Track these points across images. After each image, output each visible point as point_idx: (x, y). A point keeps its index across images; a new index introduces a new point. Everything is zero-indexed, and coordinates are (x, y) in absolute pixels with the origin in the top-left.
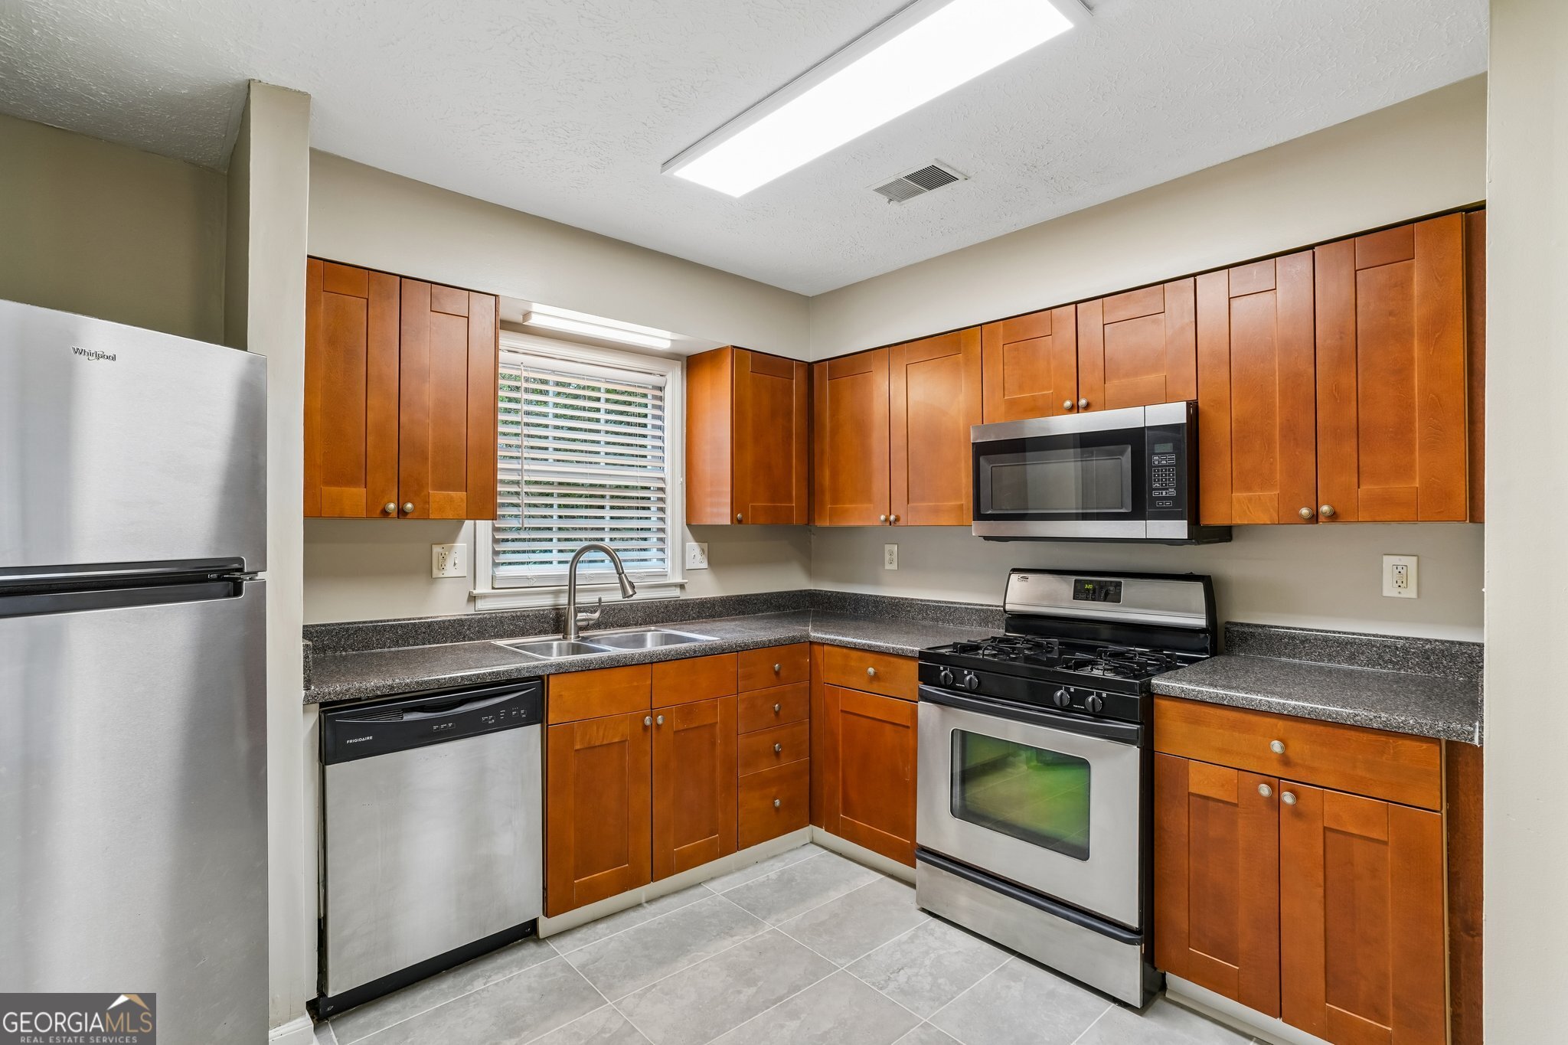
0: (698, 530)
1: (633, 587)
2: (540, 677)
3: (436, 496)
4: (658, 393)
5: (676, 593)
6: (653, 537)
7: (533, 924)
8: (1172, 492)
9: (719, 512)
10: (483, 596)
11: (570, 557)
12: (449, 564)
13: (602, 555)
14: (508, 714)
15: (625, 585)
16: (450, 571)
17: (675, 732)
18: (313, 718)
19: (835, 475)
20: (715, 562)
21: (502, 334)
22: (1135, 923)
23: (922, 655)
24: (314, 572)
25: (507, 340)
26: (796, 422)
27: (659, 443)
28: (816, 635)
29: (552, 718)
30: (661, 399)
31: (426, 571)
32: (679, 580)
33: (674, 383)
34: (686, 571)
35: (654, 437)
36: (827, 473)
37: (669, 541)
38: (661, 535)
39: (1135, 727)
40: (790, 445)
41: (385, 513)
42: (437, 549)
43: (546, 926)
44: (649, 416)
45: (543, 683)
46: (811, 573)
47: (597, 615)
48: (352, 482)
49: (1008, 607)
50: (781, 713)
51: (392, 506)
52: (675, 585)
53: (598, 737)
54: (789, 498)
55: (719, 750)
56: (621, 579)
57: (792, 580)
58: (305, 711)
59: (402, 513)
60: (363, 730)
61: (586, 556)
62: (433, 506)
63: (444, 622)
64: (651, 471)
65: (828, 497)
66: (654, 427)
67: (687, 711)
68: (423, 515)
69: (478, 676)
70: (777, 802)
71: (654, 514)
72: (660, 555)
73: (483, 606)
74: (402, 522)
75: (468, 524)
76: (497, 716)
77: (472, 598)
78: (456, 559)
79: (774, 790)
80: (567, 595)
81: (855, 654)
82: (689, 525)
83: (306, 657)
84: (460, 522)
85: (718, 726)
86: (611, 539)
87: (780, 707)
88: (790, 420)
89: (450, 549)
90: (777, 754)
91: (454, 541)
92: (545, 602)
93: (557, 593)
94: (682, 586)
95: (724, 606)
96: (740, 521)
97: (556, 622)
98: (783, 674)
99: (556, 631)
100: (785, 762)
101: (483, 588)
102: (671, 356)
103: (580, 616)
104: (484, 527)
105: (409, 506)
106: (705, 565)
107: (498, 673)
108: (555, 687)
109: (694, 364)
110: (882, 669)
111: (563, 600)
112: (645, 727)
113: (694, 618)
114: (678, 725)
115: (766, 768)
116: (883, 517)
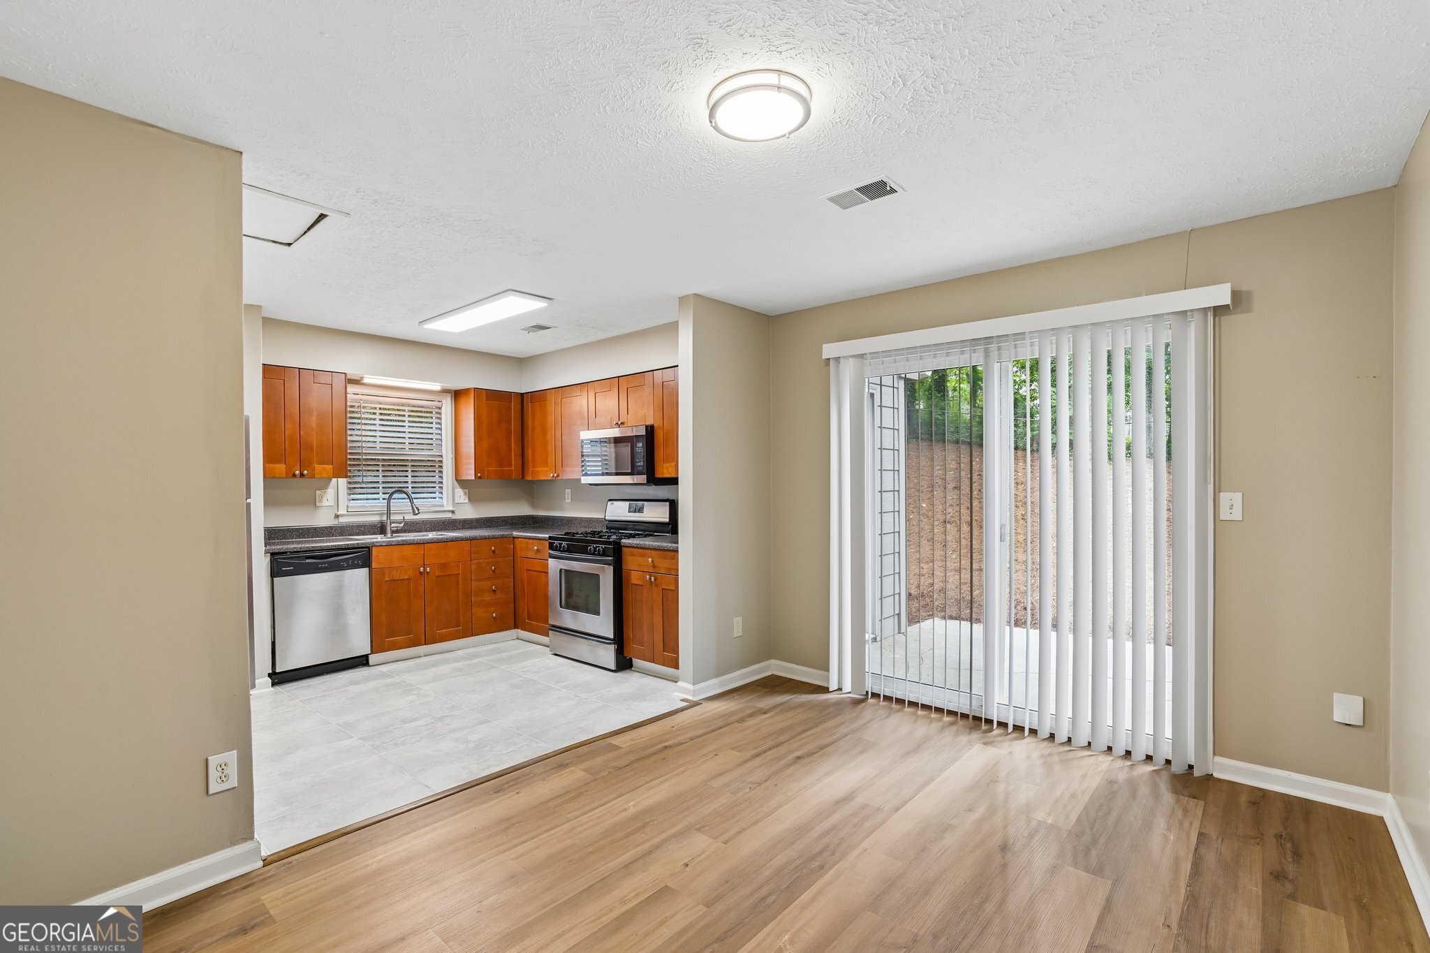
0: (462, 483)
1: (418, 510)
2: (368, 547)
3: (318, 467)
4: (438, 411)
5: (450, 515)
6: (437, 486)
7: (366, 657)
8: (642, 463)
9: (469, 473)
10: (343, 515)
11: (387, 496)
12: (325, 500)
13: (404, 496)
14: (353, 562)
15: (416, 511)
16: (325, 503)
17: (437, 577)
18: (268, 559)
19: (534, 452)
20: (472, 499)
21: (348, 386)
22: (612, 637)
23: (550, 538)
24: (269, 502)
25: (351, 389)
26: (514, 425)
27: (439, 437)
28: (515, 533)
29: (374, 565)
30: (440, 414)
31: (313, 503)
32: (451, 509)
33: (447, 405)
34: (454, 504)
35: (436, 434)
36: (530, 452)
37: (444, 488)
38: (441, 485)
39: (611, 558)
40: (510, 437)
41: (294, 475)
42: (318, 492)
43: (372, 659)
44: (434, 423)
45: (369, 550)
46: (534, 506)
47: (402, 525)
48: (279, 462)
49: (607, 518)
50: (496, 572)
51: (297, 472)
52: (449, 511)
53: (396, 575)
54: (510, 465)
55: (461, 587)
56: (412, 506)
57: (522, 509)
58: (265, 556)
59: (302, 475)
60: (289, 565)
61: (395, 496)
62: (316, 472)
63: (323, 527)
64: (435, 452)
65: (530, 464)
66: (436, 428)
67: (443, 566)
68: (312, 476)
69: (339, 545)
70: (494, 615)
71: (437, 474)
72: (440, 495)
73: (342, 520)
74: (302, 479)
75: (334, 480)
76: (348, 563)
77: (337, 516)
78: (328, 497)
79: (493, 609)
80: (386, 516)
81: (530, 541)
82: (456, 480)
83: (265, 534)
84: (330, 479)
85: (460, 576)
86: (412, 487)
87: (495, 568)
88: (510, 425)
89: (325, 493)
90: (494, 591)
91: (327, 489)
92: (376, 519)
93: (381, 515)
94: (453, 512)
95: (478, 523)
96: (480, 478)
97: (381, 529)
98: (497, 552)
99: (381, 533)
100: (499, 596)
101: (342, 511)
102: (445, 391)
103: (393, 525)
104: (343, 482)
105: (305, 472)
106: (467, 501)
107: (348, 544)
108: (374, 551)
109: (457, 395)
110: (540, 547)
111: (385, 518)
112: (421, 573)
113: (460, 529)
114: (438, 573)
115: (488, 597)
116: (552, 475)
